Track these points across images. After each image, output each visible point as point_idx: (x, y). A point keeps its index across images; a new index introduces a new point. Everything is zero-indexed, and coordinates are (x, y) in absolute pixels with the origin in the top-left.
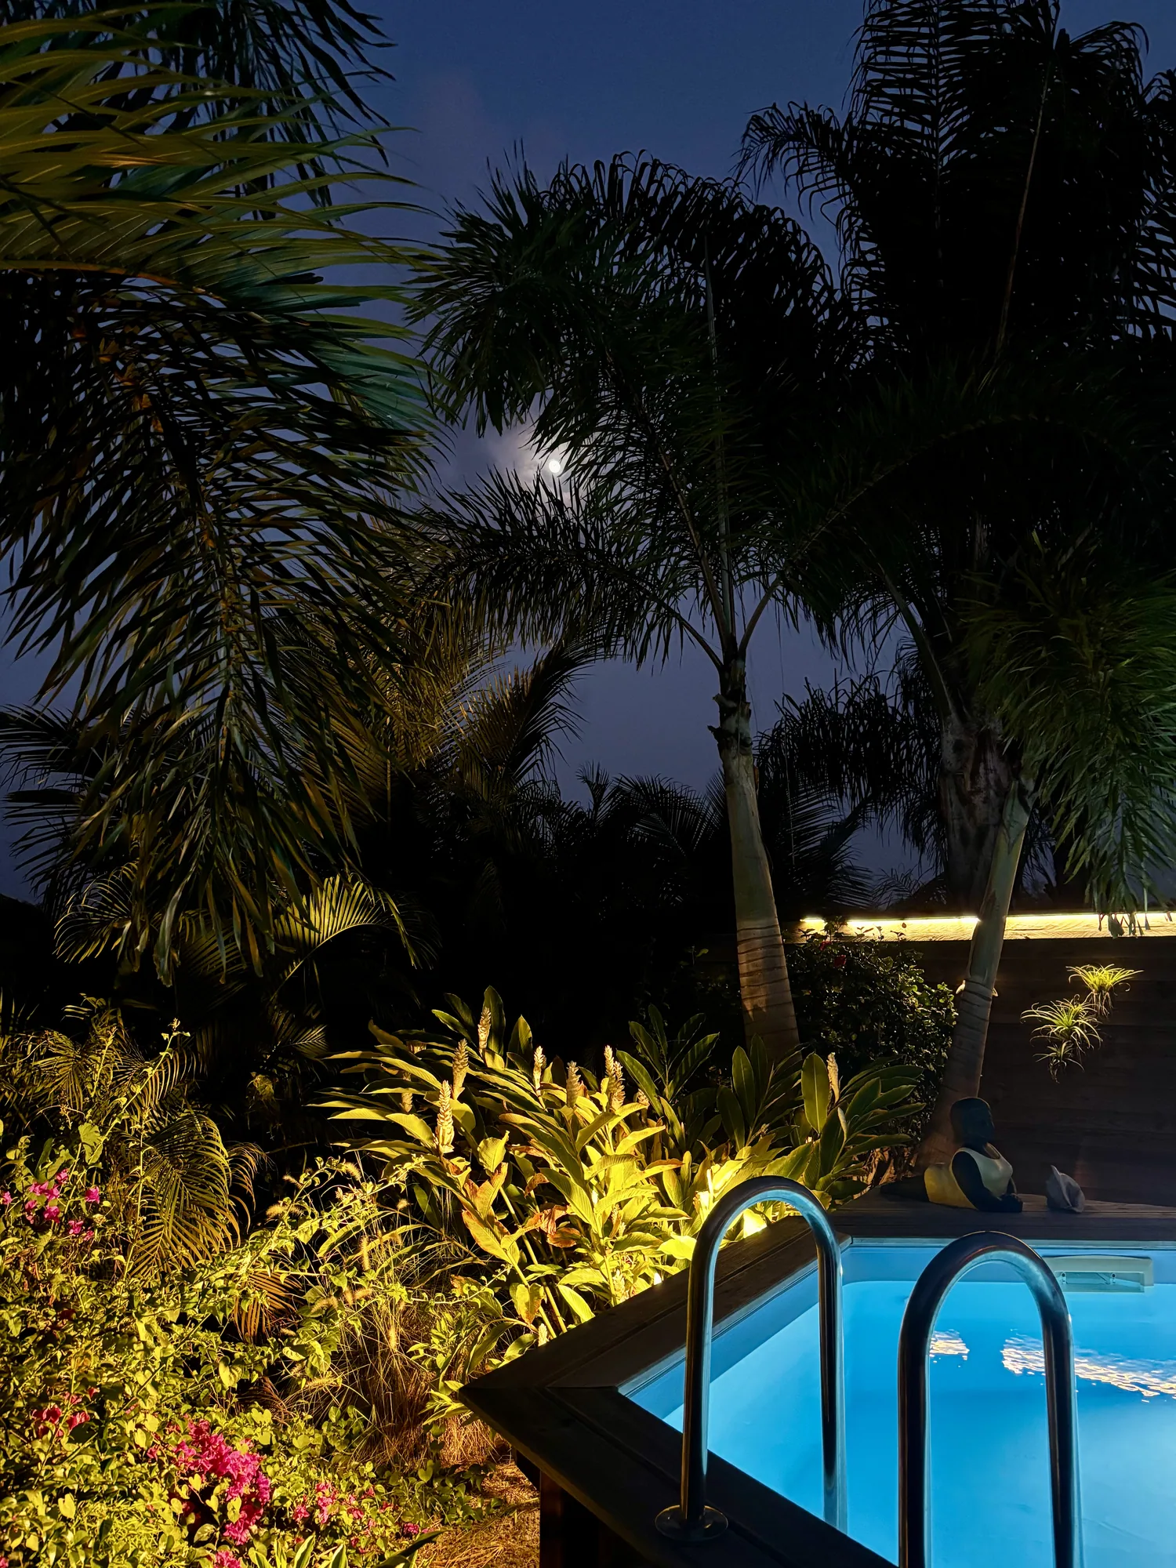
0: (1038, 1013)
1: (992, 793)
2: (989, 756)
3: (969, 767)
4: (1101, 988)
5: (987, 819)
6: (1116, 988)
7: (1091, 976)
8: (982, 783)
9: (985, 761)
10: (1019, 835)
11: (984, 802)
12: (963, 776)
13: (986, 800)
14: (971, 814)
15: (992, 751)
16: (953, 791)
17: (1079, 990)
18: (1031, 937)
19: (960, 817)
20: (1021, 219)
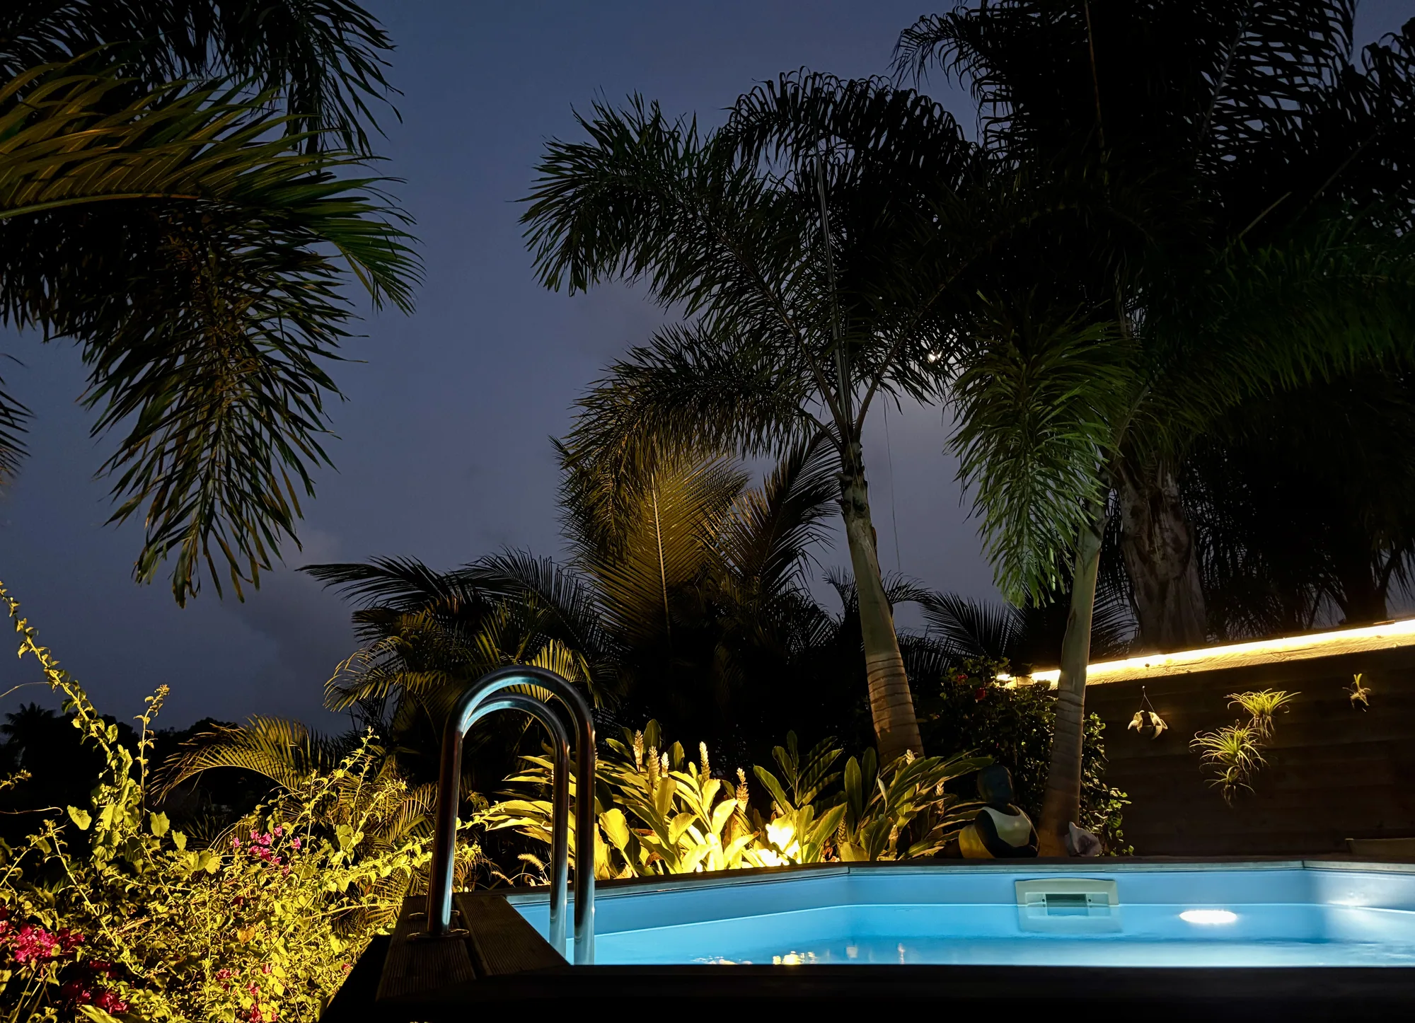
0: (1203, 741)
1: (1169, 550)
2: (1162, 516)
3: (1146, 528)
4: (1262, 713)
5: (1167, 574)
6: (1277, 712)
7: (1250, 702)
8: (1158, 542)
9: (1159, 521)
10: (1092, 558)
11: (1162, 559)
12: (1141, 538)
13: (1164, 557)
14: (1152, 570)
15: (1166, 512)
16: (1135, 552)
17: (1242, 716)
18: (1192, 671)
19: (1143, 575)
20: (1092, 58)
